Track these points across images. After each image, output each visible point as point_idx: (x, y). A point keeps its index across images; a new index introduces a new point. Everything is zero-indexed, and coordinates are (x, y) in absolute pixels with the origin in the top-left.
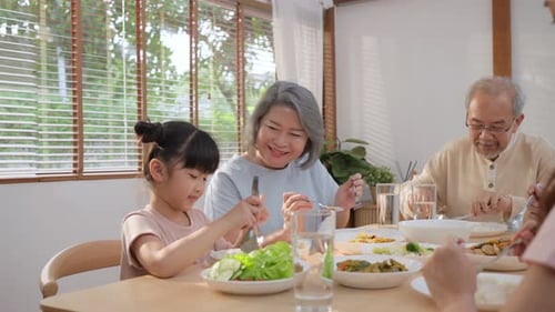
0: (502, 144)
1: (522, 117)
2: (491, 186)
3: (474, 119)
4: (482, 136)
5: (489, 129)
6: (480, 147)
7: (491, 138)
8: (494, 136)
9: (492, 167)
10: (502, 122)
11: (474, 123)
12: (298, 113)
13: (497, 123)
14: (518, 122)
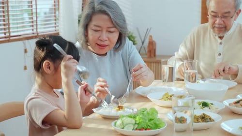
0: (228, 28)
1: (240, 11)
2: (220, 54)
3: (213, 12)
4: (217, 22)
5: (221, 17)
6: (216, 29)
7: (222, 23)
8: (224, 21)
9: (221, 43)
10: (229, 12)
11: (213, 14)
12: (110, 17)
13: (226, 13)
14: (238, 14)
